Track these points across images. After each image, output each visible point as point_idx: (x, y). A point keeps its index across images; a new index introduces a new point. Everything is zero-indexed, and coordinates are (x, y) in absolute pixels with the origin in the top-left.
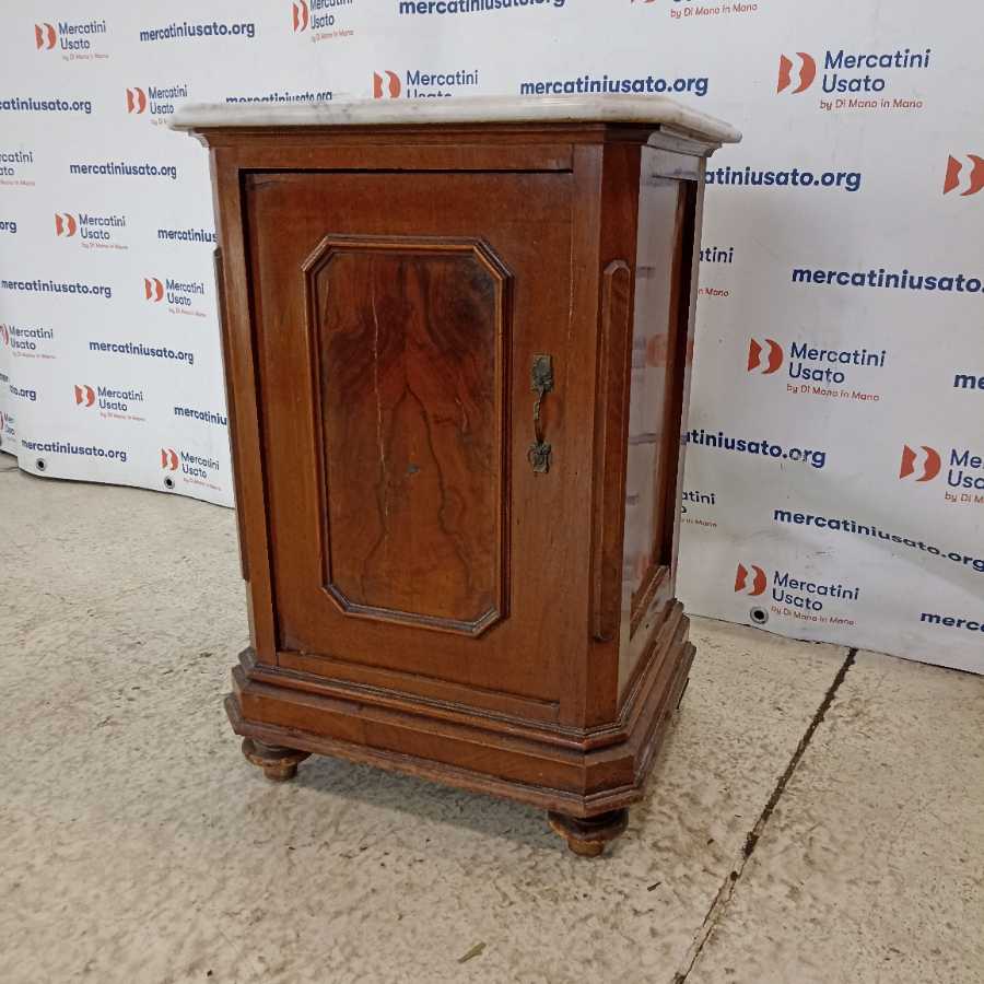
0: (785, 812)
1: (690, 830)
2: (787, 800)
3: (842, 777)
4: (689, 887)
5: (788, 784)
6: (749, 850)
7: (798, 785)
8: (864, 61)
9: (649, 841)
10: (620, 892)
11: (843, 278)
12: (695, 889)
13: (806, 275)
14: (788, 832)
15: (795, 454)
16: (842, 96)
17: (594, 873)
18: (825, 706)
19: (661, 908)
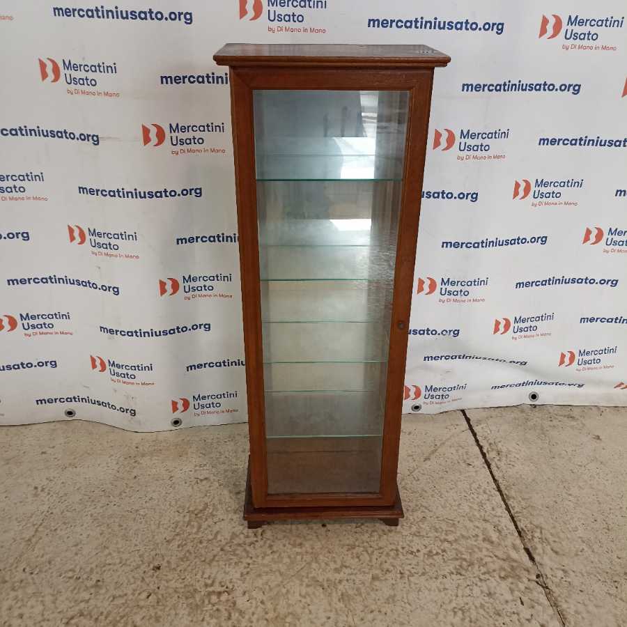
0: (525, 529)
1: (504, 560)
2: (520, 521)
3: (526, 496)
4: (532, 593)
5: (512, 512)
6: (532, 559)
7: (516, 510)
8: (480, 135)
9: (497, 577)
10: (514, 613)
11: (469, 245)
12: (535, 594)
13: (449, 244)
14: (536, 540)
15: (444, 333)
16: (469, 153)
17: (495, 608)
18: (484, 455)
19: (533, 612)
